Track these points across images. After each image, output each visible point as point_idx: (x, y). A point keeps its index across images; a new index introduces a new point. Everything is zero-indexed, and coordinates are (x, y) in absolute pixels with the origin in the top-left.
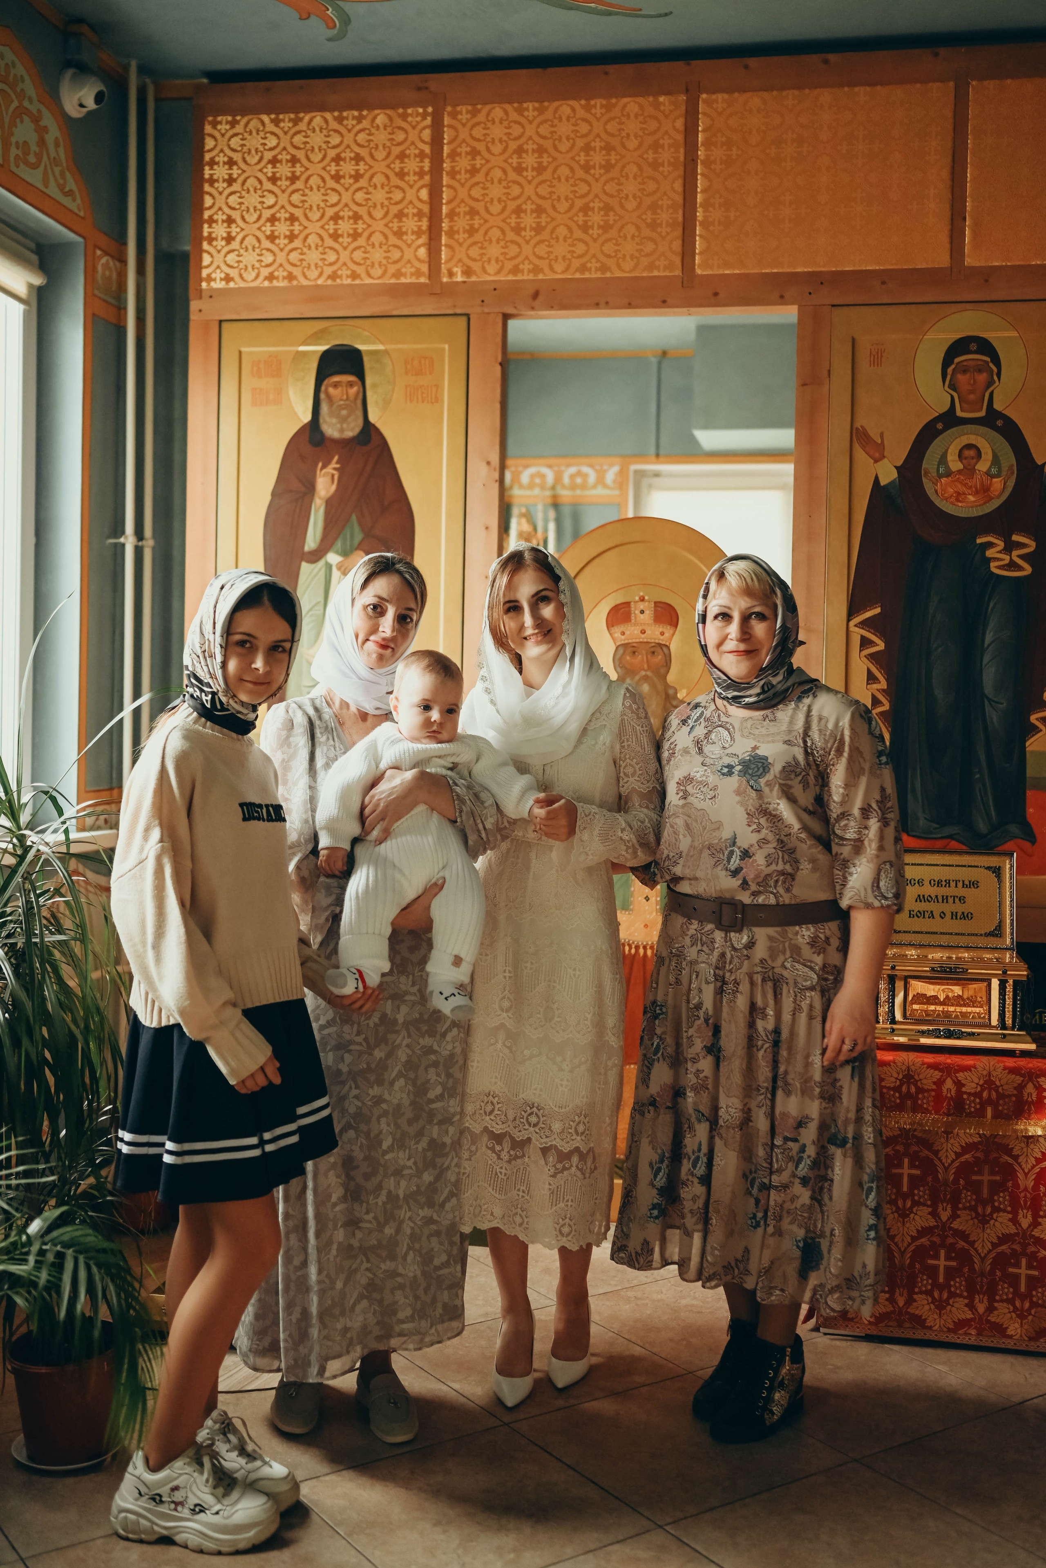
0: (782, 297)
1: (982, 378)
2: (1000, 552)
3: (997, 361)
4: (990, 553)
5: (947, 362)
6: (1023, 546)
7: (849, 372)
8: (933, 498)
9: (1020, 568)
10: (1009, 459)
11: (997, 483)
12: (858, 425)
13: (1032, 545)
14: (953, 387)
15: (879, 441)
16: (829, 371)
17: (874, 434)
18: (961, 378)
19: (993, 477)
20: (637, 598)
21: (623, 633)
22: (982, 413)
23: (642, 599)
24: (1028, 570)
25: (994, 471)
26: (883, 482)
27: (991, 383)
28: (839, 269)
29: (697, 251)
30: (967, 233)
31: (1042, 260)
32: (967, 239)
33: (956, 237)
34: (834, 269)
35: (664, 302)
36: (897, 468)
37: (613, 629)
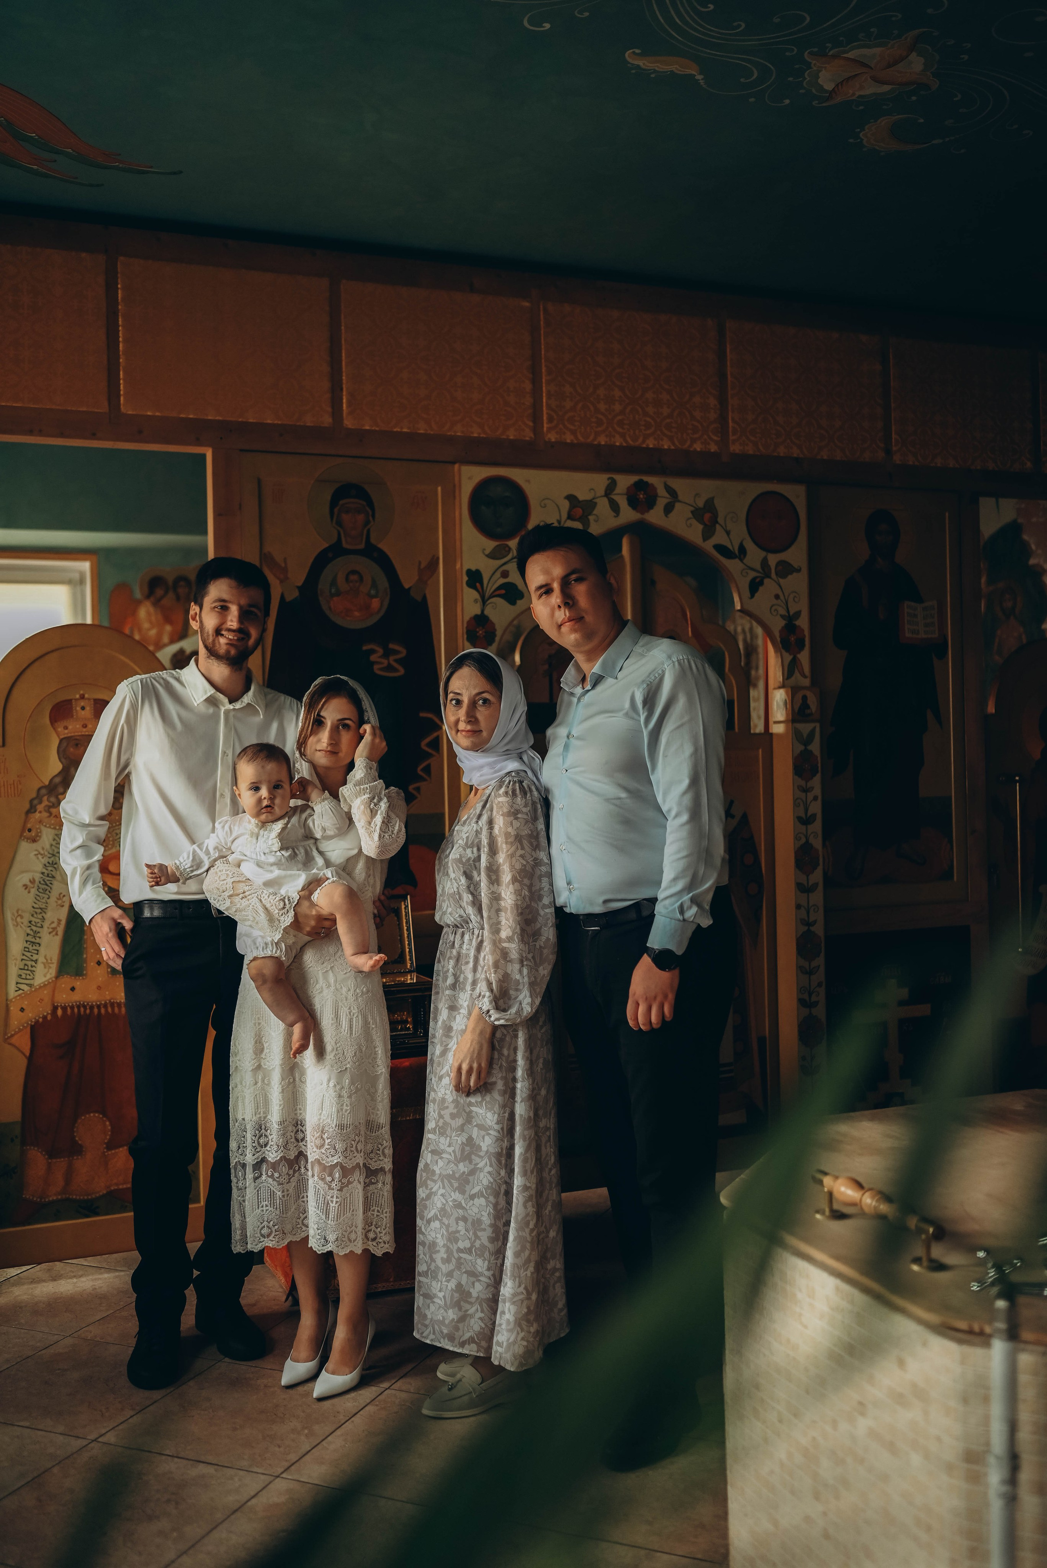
0: (198, 439)
1: (361, 518)
2: (380, 657)
3: (371, 504)
4: (373, 658)
5: (334, 503)
6: (397, 652)
7: (257, 507)
8: (328, 612)
9: (396, 670)
10: (383, 583)
11: (375, 603)
12: (265, 548)
13: (403, 653)
14: (339, 524)
15: (283, 565)
16: (240, 505)
17: (279, 558)
18: (346, 518)
19: (372, 597)
20: (78, 696)
21: (66, 728)
22: (362, 546)
23: (82, 697)
24: (401, 671)
25: (373, 592)
26: (288, 599)
27: (367, 523)
28: (244, 420)
29: (122, 393)
30: (344, 401)
31: (402, 428)
32: (344, 406)
33: (336, 403)
34: (240, 420)
35: (94, 434)
36: (298, 587)
37: (56, 724)
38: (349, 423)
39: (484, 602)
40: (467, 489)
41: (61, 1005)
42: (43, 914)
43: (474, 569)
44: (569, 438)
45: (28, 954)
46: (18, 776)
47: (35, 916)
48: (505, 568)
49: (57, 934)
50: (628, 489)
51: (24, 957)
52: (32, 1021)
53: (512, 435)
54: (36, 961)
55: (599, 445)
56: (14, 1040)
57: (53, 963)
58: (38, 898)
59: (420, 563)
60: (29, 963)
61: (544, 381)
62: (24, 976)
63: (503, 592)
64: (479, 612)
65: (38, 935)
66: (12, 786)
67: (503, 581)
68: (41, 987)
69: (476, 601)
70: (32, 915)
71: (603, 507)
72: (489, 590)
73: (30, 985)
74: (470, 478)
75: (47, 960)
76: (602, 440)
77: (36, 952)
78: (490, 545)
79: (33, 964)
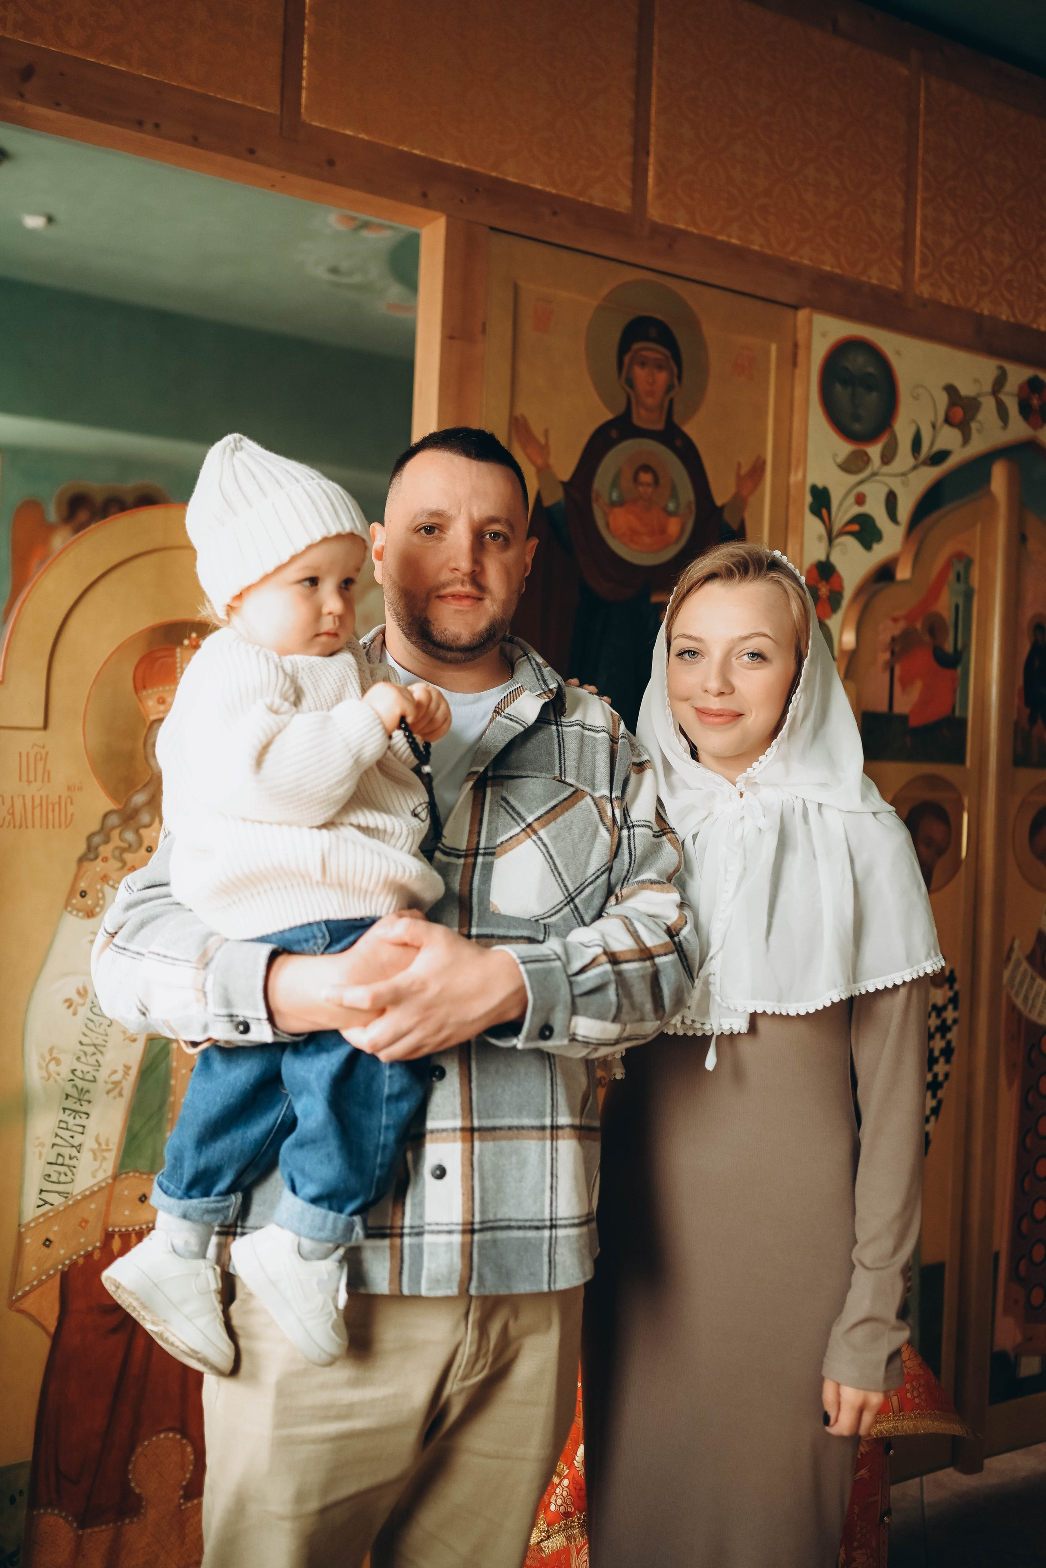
0: (425, 195)
1: (662, 377)
3: (677, 356)
5: (624, 347)
7: (509, 333)
8: (604, 533)
10: (687, 492)
11: (673, 526)
12: (518, 412)
15: (543, 442)
16: (484, 325)
17: (537, 430)
18: (640, 374)
19: (670, 514)
22: (660, 426)
25: (671, 506)
26: (547, 502)
27: (671, 387)
28: (500, 176)
29: (304, 83)
30: (651, 174)
31: (729, 236)
32: (651, 181)
33: (639, 173)
34: (494, 174)
35: (252, 152)
36: (563, 484)
37: (145, 693)
38: (655, 212)
39: (831, 541)
40: (819, 350)
41: (120, 1231)
42: (99, 1056)
43: (820, 485)
44: (945, 297)
45: (66, 1134)
46: (69, 788)
47: (83, 1059)
48: (862, 489)
49: (121, 1094)
50: (1021, 387)
51: (58, 1141)
52: (64, 1265)
53: (874, 277)
54: (79, 1148)
55: (981, 315)
56: (26, 1304)
57: (110, 1150)
58: (91, 1025)
59: (739, 465)
60: (66, 1151)
61: (919, 198)
62: (54, 1178)
63: (855, 527)
64: (823, 557)
65: (87, 1097)
66: (57, 808)
67: (856, 510)
68: (85, 1198)
69: (820, 538)
70: (78, 1059)
71: (988, 410)
72: (838, 523)
73: (65, 1195)
74: (824, 335)
75: (99, 1144)
76: (986, 308)
77: (80, 1129)
78: (845, 448)
79: (74, 1152)
